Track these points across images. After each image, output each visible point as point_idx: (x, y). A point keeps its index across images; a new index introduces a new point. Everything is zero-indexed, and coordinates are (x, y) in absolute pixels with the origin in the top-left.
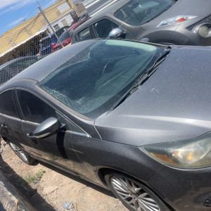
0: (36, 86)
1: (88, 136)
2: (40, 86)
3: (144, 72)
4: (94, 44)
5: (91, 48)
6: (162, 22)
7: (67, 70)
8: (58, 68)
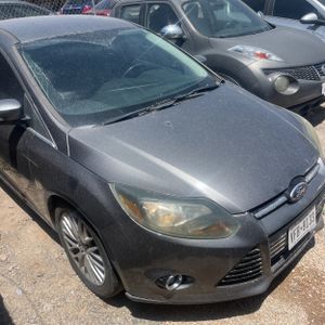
0: (14, 48)
1: (54, 146)
2: (20, 50)
3: (172, 97)
4: (129, 28)
5: (120, 33)
6: (238, 47)
7: (70, 45)
8: (59, 37)
